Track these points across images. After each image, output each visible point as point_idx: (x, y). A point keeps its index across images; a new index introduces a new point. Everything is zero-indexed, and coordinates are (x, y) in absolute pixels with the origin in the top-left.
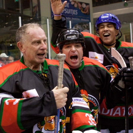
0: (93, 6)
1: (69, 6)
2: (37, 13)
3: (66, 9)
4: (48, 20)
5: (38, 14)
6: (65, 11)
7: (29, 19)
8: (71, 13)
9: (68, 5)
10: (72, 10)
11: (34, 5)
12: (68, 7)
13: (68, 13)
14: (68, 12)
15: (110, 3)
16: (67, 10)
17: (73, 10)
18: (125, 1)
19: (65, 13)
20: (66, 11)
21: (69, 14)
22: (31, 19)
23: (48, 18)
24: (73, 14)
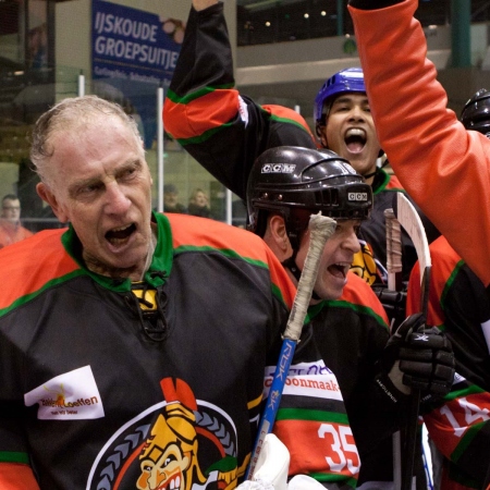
0: (239, 44)
1: (154, 37)
2: (40, 53)
3: (145, 47)
4: (82, 79)
5: (44, 58)
6: (140, 55)
7: (10, 74)
8: (163, 63)
9: (153, 33)
10: (164, 52)
11: (32, 25)
12: (153, 40)
13: (151, 61)
14: (152, 58)
15: (293, 38)
16: (147, 51)
17: (169, 52)
18: (348, 36)
19: (142, 60)
20: (144, 53)
21: (154, 65)
22: (18, 73)
23: (81, 73)
24: (167, 67)
